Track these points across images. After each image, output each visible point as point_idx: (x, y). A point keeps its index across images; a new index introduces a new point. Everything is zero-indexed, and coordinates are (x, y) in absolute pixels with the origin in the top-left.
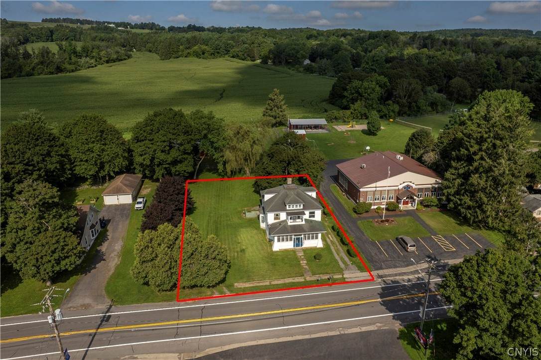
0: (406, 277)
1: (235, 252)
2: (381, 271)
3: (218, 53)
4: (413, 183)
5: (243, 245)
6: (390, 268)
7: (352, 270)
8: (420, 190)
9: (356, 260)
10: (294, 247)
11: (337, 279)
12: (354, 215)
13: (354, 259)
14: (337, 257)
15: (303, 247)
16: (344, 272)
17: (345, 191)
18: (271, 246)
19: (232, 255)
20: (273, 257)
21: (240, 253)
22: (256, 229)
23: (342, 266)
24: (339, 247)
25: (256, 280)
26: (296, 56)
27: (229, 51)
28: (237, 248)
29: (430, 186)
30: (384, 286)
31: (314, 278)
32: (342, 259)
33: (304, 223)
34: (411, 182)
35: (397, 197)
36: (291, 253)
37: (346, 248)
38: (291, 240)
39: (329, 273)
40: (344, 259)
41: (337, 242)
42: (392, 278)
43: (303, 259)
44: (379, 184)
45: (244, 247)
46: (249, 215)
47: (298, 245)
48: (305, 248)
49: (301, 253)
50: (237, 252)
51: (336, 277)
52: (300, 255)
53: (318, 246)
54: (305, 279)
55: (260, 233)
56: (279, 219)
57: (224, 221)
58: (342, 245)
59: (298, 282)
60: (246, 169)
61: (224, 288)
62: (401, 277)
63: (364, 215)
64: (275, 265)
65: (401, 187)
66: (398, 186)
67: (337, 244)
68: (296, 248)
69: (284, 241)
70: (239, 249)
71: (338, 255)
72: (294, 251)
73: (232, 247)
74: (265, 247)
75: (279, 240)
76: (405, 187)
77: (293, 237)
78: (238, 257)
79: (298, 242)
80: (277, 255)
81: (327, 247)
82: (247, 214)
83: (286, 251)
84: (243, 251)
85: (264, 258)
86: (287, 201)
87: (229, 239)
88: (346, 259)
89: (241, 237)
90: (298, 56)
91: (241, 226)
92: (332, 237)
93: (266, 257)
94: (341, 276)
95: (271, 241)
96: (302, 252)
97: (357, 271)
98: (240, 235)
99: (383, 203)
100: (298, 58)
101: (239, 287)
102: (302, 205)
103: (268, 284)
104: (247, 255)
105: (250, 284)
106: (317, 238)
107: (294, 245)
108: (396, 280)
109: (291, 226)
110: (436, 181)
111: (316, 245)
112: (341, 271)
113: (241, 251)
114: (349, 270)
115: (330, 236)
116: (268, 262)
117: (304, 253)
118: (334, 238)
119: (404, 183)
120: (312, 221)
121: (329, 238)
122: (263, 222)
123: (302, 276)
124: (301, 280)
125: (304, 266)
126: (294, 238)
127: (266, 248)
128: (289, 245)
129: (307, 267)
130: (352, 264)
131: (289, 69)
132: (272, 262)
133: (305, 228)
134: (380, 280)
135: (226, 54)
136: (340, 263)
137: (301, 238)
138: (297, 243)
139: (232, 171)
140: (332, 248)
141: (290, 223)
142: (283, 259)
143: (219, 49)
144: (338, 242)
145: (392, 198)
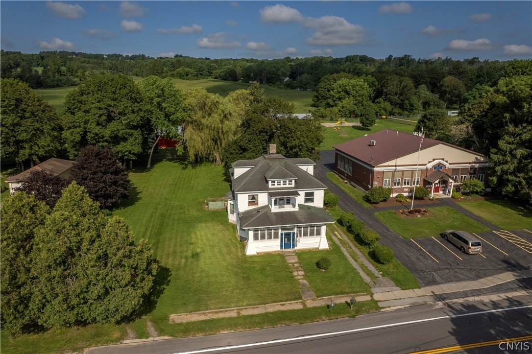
0: (486, 298)
1: (182, 258)
2: (436, 286)
3: (201, 74)
4: (447, 162)
5: (198, 247)
6: (449, 282)
7: (385, 286)
8: (455, 171)
9: (388, 269)
10: (281, 248)
11: (363, 304)
12: (367, 205)
13: (385, 267)
14: (355, 265)
15: (296, 248)
16: (373, 290)
17: (348, 177)
18: (244, 247)
19: (177, 262)
20: (247, 265)
21: (190, 260)
22: (222, 224)
23: (367, 279)
24: (354, 248)
25: (212, 307)
26: (277, 74)
27: (212, 73)
28: (187, 251)
29: (468, 166)
30: (453, 316)
31: (321, 302)
32: (362, 266)
33: (297, 209)
34: (443, 159)
35: (425, 181)
36: (278, 258)
37: (366, 250)
38: (276, 237)
39: (347, 293)
40: (366, 267)
41: (349, 241)
42: (461, 301)
43: (297, 268)
44: (401, 161)
45: (198, 250)
46: (214, 206)
47: (287, 246)
48: (300, 250)
49: (294, 259)
50: (186, 258)
51: (360, 299)
52: (293, 261)
53: (321, 247)
54: (304, 305)
55: (228, 230)
56: (257, 204)
57: (175, 214)
58: (358, 245)
59: (290, 311)
60: (215, 154)
61: (149, 324)
62: (477, 298)
63: (381, 205)
64: (248, 278)
65: (430, 166)
66: (425, 165)
67: (351, 244)
68: (284, 250)
69: (264, 238)
70: (189, 253)
71: (356, 260)
72: (281, 256)
73: (178, 249)
74: (233, 249)
75: (256, 238)
76: (435, 167)
77: (280, 231)
78: (185, 265)
79: (288, 240)
80: (253, 262)
81: (334, 248)
82: (210, 203)
83: (268, 255)
84: (196, 256)
85: (230, 267)
86: (269, 175)
87: (176, 239)
88: (371, 267)
89: (196, 235)
90: (278, 73)
91: (200, 220)
92: (341, 235)
93: (233, 266)
94: (368, 298)
95: (244, 240)
96: (296, 257)
97: (394, 288)
98: (195, 233)
99: (405, 190)
100: (279, 76)
101: (178, 321)
102: (293, 181)
103: (234, 314)
104: (201, 263)
105: (200, 314)
106: (319, 233)
107: (281, 246)
108: (470, 304)
109: (276, 214)
110: (476, 158)
111: (317, 246)
112: (366, 289)
113: (193, 256)
114: (380, 286)
115: (336, 232)
116: (236, 274)
117: (299, 258)
118: (344, 235)
119: (434, 160)
120: (309, 208)
121: (336, 235)
122: (232, 212)
123: (298, 299)
124: (296, 306)
125: (301, 281)
126: (282, 234)
127: (234, 251)
128: (273, 245)
129: (305, 282)
130: (383, 275)
131: (270, 86)
132: (243, 273)
133: (299, 217)
134: (440, 304)
135: (209, 76)
136: (363, 274)
137: (294, 233)
138: (286, 242)
139: (196, 156)
140: (343, 250)
141: (275, 209)
142: (263, 270)
143: (202, 71)
144: (352, 241)
145: (418, 182)
